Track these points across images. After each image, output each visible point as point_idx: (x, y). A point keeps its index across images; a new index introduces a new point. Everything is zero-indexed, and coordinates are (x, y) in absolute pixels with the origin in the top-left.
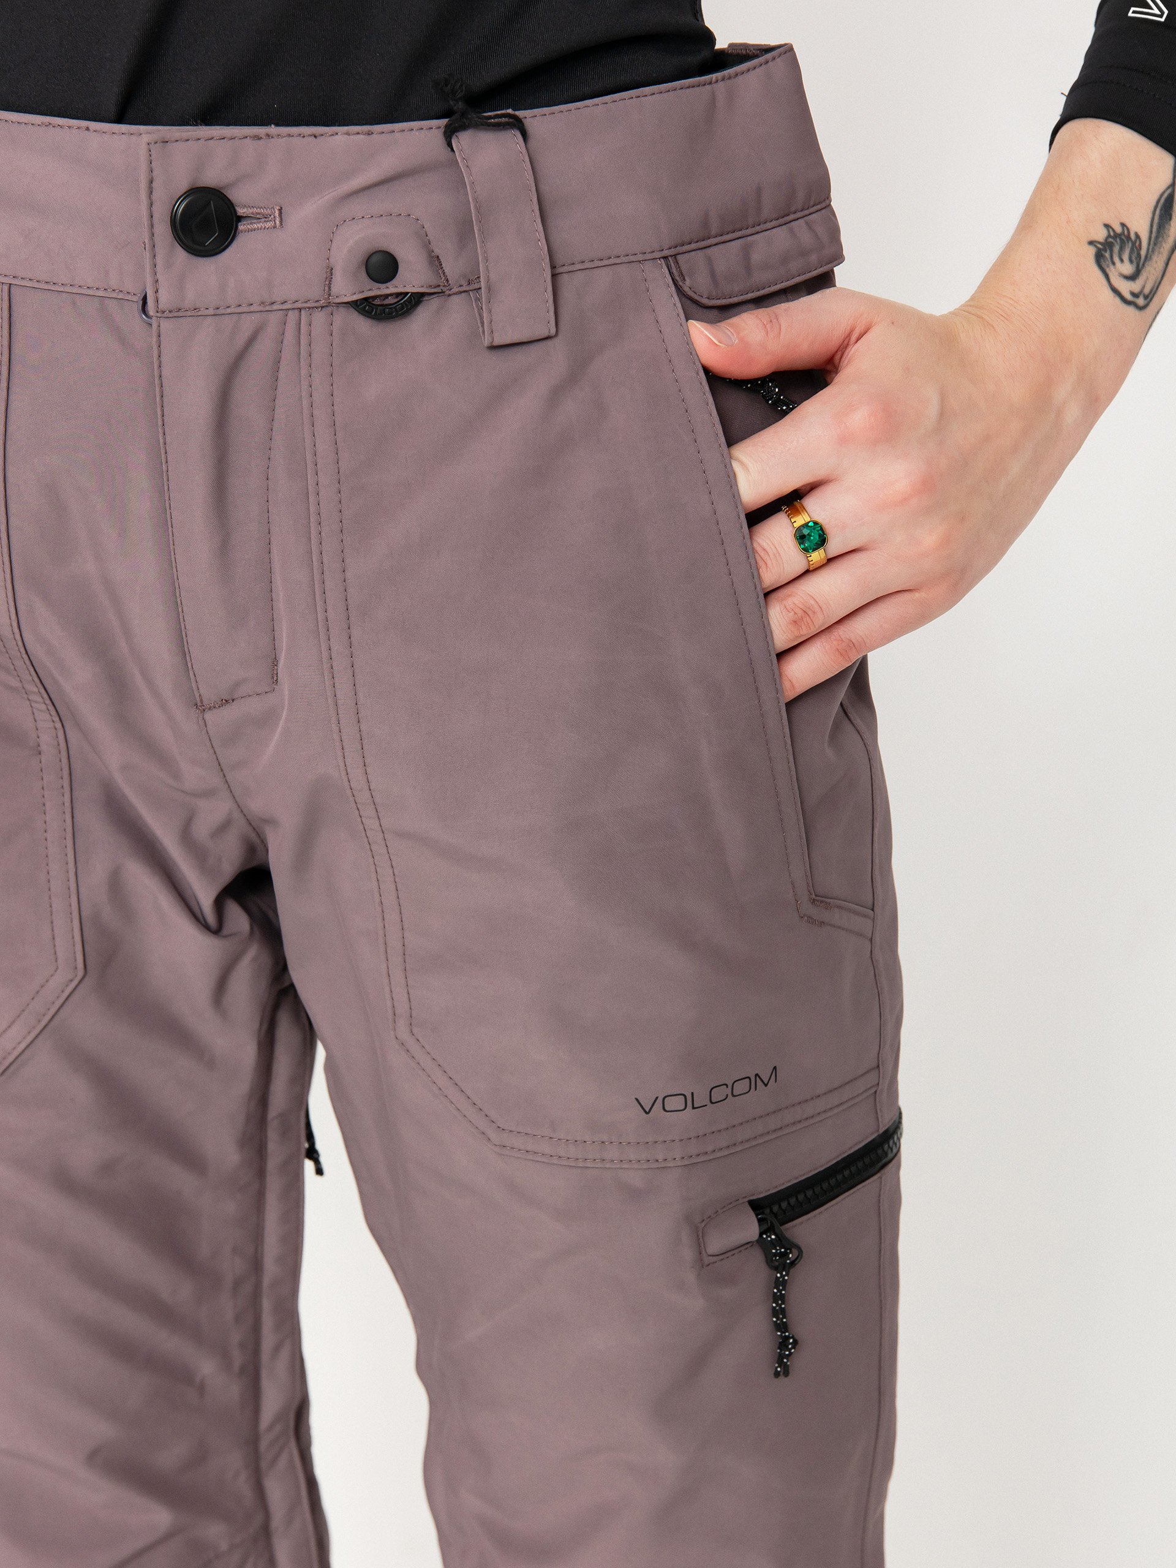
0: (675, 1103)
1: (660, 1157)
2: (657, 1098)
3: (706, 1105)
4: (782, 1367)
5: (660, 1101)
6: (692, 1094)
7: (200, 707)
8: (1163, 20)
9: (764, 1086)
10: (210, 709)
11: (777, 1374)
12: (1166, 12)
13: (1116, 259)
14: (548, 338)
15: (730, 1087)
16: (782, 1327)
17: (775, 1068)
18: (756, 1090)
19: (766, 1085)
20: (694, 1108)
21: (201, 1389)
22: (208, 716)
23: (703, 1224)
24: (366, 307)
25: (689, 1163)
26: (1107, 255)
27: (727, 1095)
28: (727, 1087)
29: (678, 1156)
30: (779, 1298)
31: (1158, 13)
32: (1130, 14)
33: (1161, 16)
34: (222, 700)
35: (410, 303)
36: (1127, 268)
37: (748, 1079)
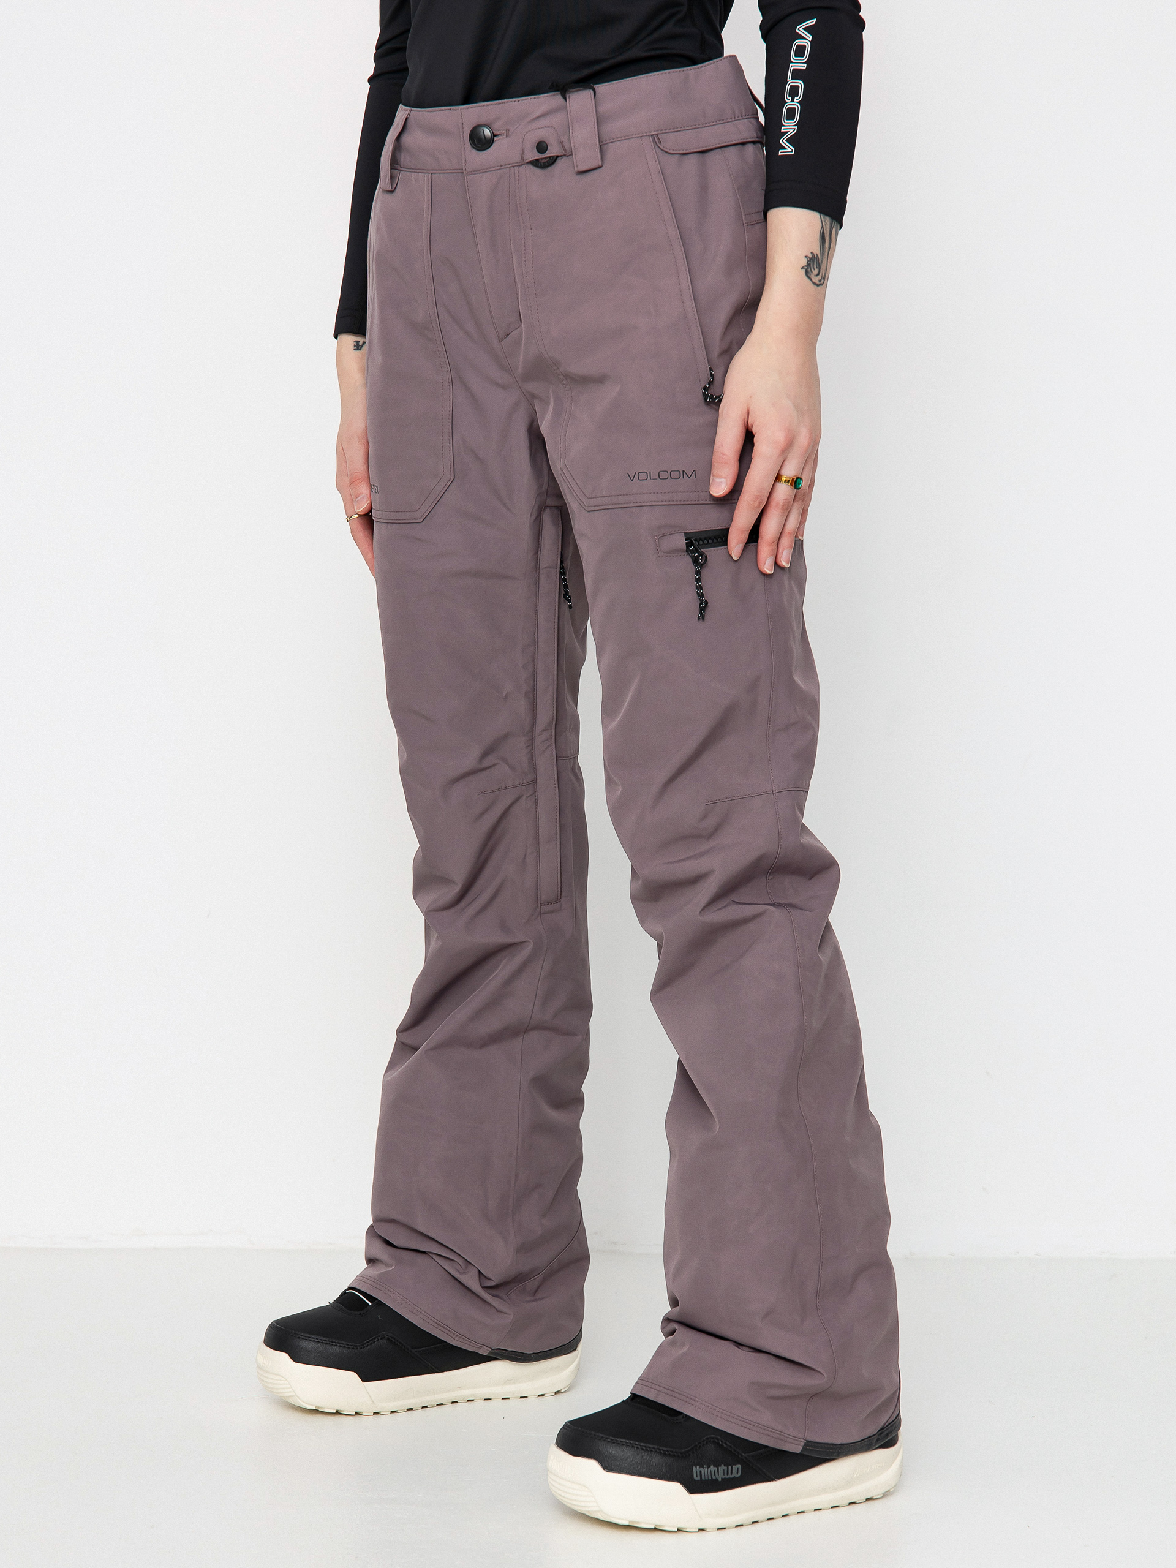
4: (702, 617)
8: (793, 153)
10: (503, 339)
11: (699, 618)
12: (793, 149)
13: (813, 270)
14: (600, 167)
15: (669, 473)
16: (701, 595)
22: (503, 343)
23: (659, 537)
24: (536, 163)
25: (650, 505)
26: (809, 270)
30: (698, 580)
31: (790, 150)
32: (780, 154)
33: (792, 151)
34: (506, 334)
35: (553, 160)
36: (815, 272)
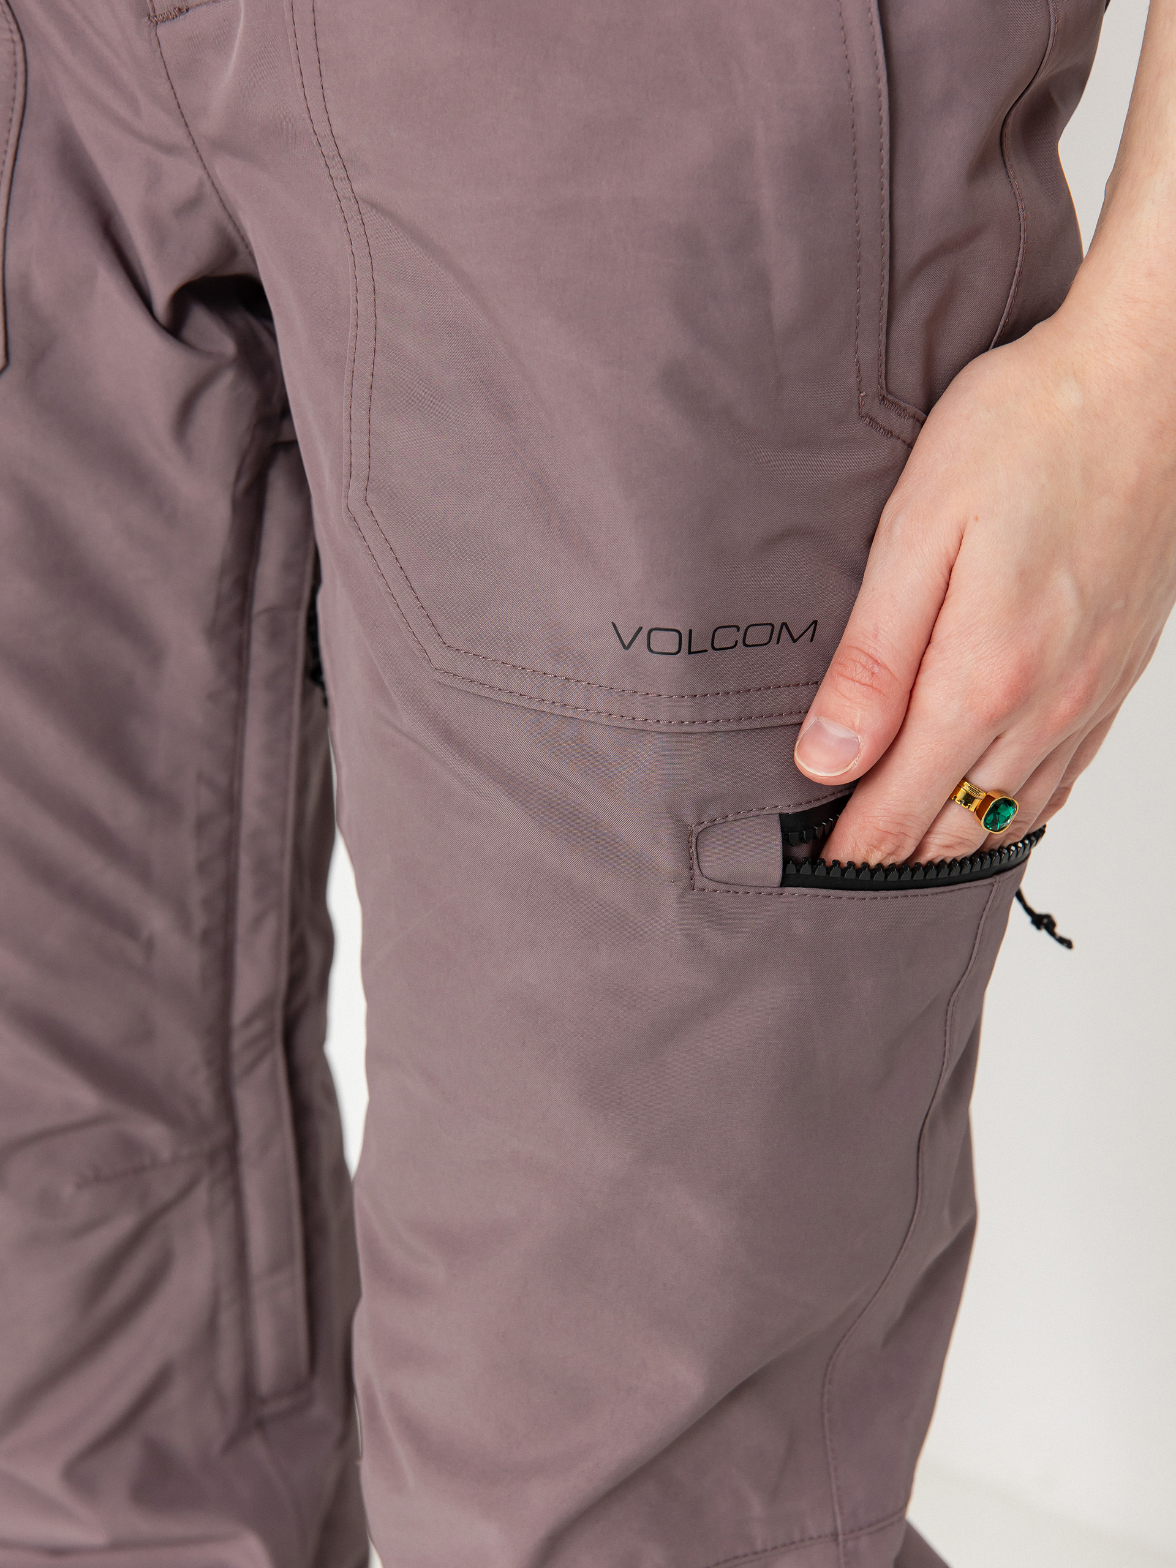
0: (665, 642)
1: (640, 714)
2: (640, 629)
3: (706, 651)
5: (645, 632)
6: (691, 631)
7: (155, 20)
9: (791, 641)
10: (163, 21)
15: (742, 631)
17: (815, 622)
18: (778, 643)
19: (794, 641)
20: (690, 652)
21: (149, 946)
22: (162, 30)
23: (700, 828)
25: (676, 731)
27: (737, 642)
28: (738, 630)
29: (663, 717)
34: (175, 9)
37: (770, 627)
